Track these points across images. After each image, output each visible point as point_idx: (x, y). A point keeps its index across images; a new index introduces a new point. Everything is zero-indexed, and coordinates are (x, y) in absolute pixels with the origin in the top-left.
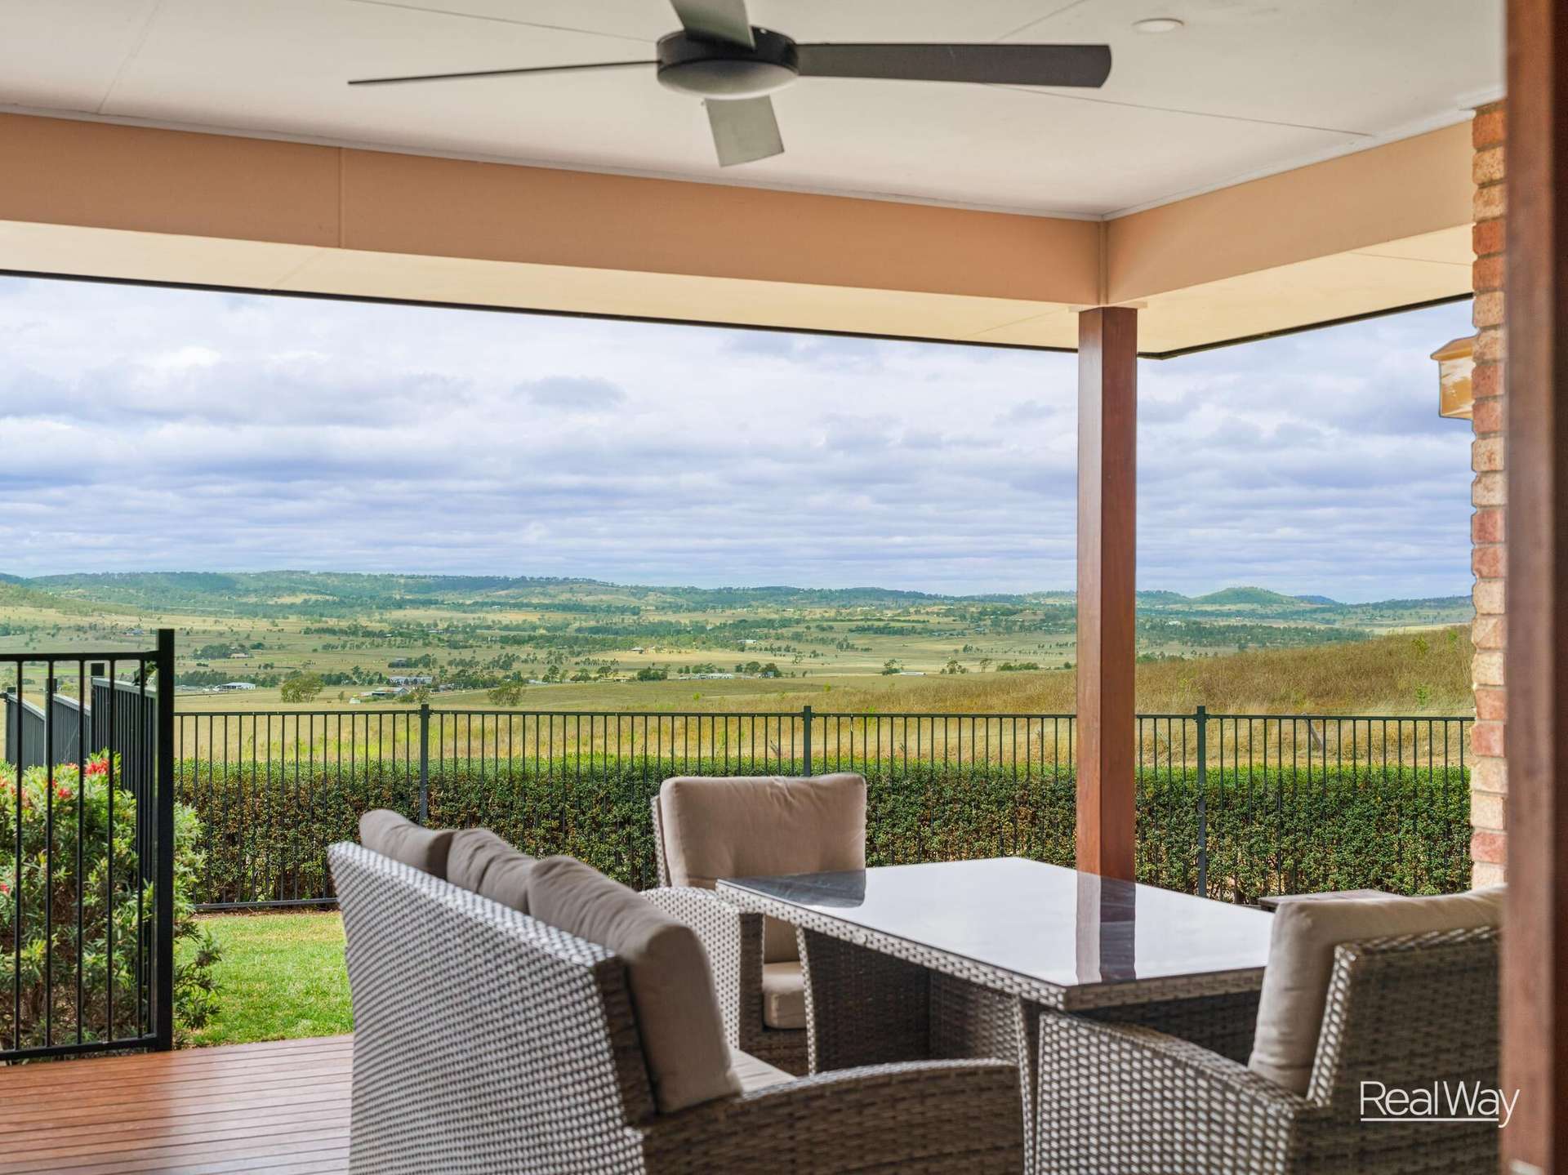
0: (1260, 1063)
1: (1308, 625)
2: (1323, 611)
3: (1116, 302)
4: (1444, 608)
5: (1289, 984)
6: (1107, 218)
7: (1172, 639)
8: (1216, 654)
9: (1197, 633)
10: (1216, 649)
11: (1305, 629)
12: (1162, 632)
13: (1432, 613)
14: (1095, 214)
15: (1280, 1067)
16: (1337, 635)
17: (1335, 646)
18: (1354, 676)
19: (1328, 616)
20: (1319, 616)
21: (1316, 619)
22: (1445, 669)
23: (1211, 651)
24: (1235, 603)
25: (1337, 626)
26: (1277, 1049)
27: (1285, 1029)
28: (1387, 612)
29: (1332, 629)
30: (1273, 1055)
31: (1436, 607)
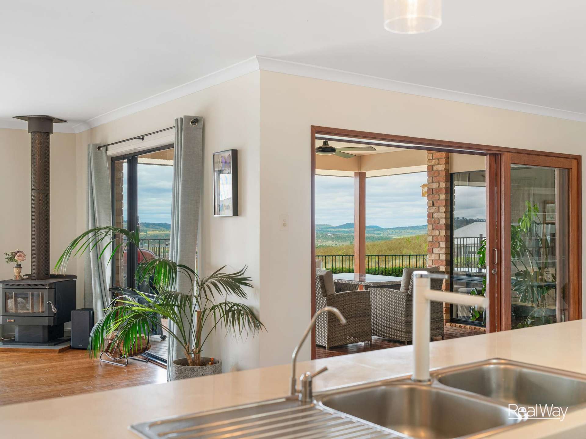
0: (402, 290)
1: (372, 235)
2: (377, 230)
3: (362, 171)
4: (414, 229)
5: (405, 278)
6: (361, 155)
7: (329, 240)
8: (343, 245)
9: (336, 237)
10: (343, 243)
11: (371, 236)
12: (325, 237)
13: (411, 231)
14: (358, 154)
15: (404, 290)
16: (381, 238)
17: (383, 242)
18: (390, 250)
19: (378, 232)
20: (375, 232)
21: (375, 233)
22: (416, 248)
23: (341, 244)
24: (349, 228)
25: (381, 235)
26: (404, 287)
27: (405, 285)
28: (397, 231)
29: (380, 237)
30: (403, 288)
31: (412, 229)
